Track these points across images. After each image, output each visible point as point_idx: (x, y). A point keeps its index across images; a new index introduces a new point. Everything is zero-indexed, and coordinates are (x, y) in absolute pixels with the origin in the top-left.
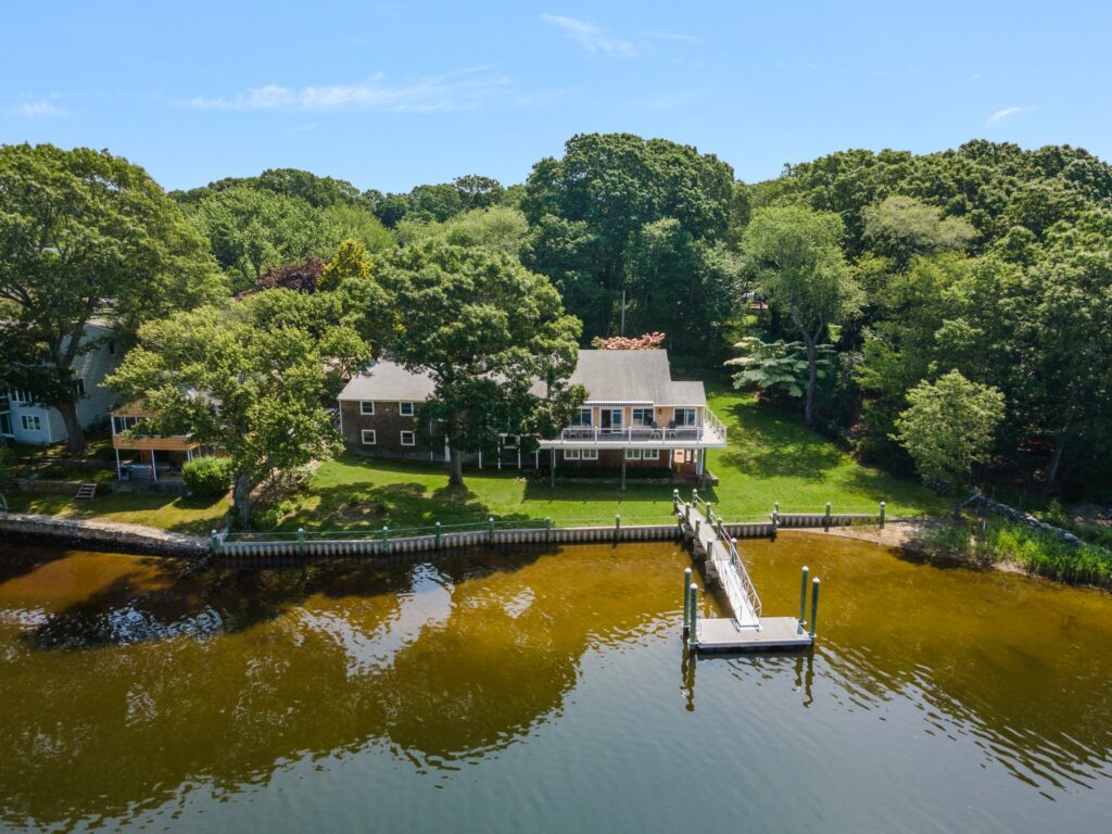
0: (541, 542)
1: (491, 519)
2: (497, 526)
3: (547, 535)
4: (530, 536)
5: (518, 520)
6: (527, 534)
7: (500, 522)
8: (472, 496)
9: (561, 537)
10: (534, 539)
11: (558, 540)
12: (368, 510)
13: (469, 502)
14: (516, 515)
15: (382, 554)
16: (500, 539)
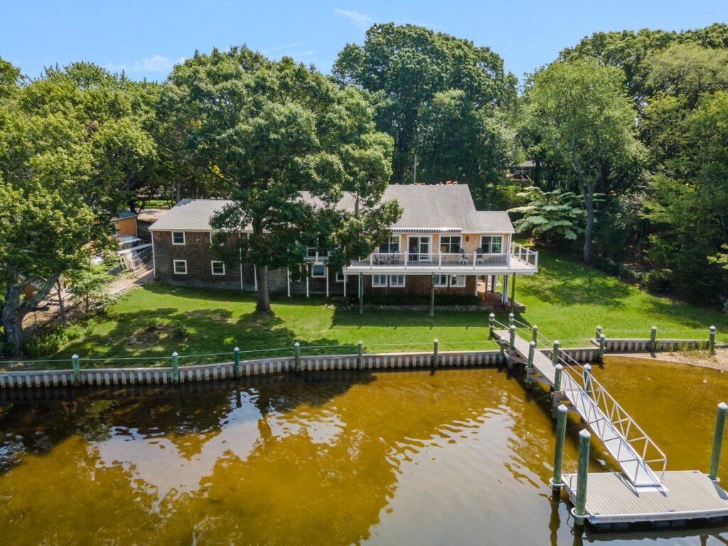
0: (352, 369)
1: (297, 344)
2: (303, 351)
3: (359, 362)
4: (340, 363)
5: (326, 346)
6: (336, 360)
7: (307, 348)
8: (279, 321)
9: (374, 363)
10: (344, 366)
11: (370, 367)
12: (166, 335)
13: (275, 328)
14: (324, 340)
15: (171, 384)
16: (306, 366)
